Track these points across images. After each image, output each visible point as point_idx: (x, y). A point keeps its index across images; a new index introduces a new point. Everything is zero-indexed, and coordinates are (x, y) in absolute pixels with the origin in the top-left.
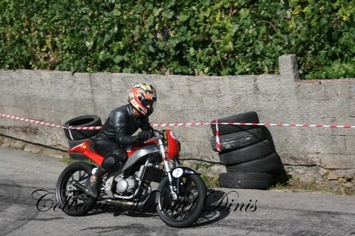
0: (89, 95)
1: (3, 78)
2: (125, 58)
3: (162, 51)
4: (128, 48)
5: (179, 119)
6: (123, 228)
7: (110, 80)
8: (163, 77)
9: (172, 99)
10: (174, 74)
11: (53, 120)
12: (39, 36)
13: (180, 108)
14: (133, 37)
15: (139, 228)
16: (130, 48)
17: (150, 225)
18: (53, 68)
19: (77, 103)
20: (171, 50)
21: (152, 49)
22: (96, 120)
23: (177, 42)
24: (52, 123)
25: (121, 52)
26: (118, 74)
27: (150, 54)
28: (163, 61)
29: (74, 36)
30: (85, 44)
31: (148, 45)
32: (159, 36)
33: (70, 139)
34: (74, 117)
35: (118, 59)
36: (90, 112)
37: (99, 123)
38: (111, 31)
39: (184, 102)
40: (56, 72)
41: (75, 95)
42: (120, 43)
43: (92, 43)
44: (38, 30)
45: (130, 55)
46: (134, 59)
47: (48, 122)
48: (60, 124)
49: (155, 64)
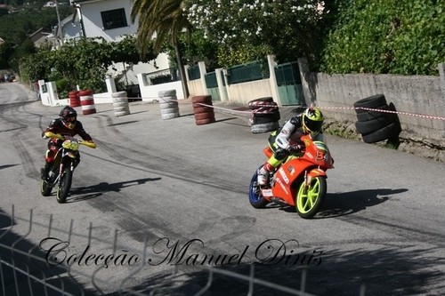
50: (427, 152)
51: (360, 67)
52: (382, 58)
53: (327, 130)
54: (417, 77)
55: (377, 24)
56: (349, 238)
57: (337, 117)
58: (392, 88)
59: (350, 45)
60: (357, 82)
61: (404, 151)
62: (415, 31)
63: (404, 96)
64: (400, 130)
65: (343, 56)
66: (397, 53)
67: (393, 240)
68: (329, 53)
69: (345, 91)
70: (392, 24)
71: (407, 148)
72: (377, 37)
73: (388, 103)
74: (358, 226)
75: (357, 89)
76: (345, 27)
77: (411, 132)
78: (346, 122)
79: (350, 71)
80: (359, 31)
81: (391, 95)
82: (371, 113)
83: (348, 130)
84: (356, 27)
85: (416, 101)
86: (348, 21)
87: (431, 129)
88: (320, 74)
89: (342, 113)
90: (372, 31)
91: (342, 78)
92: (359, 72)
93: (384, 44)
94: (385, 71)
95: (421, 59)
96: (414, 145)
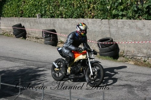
0: (108, 29)
1: (72, 22)
2: (124, 13)
3: (140, 10)
4: (125, 9)
5: (147, 39)
6: (122, 86)
7: (117, 23)
8: (140, 21)
9: (144, 31)
10: (146, 19)
11: (92, 39)
12: (88, 4)
13: (148, 34)
14: (127, 4)
15: (129, 86)
16: (126, 9)
17: (134, 85)
18: (93, 18)
19: (103, 32)
20: (144, 9)
21: (136, 9)
22: (111, 40)
23: (147, 6)
24: (92, 41)
25: (122, 10)
26: (120, 20)
27: (135, 11)
28: (141, 14)
29: (102, 4)
30: (107, 7)
31: (134, 7)
32: (139, 3)
33: (100, 47)
34: (102, 38)
35: (121, 13)
36: (108, 36)
37: (112, 41)
38: (118, 1)
39: (150, 32)
40: (94, 19)
41: (102, 29)
42: (122, 6)
43: (110, 7)
44: (87, 2)
45: (126, 12)
46: (128, 13)
47: (91, 40)
48: (95, 41)
49: (137, 15)
50: (34, 40)
51: (13, 15)
52: (20, 12)
53: (4, 34)
54: (31, 18)
55: (18, 2)
56: (11, 66)
57: (7, 31)
58: (23, 21)
59: (10, 9)
60: (13, 20)
61: (28, 40)
62: (30, 5)
63: (27, 24)
64: (26, 34)
65: (8, 12)
66: (24, 11)
67: (25, 66)
68: (4, 11)
69: (9, 23)
70: (23, 3)
71: (28, 39)
72: (18, 6)
73: (22, 26)
74: (14, 63)
75: (13, 22)
76: (8, 3)
77: (30, 34)
78: (10, 32)
79: (11, 17)
80: (13, 5)
81: (23, 24)
82: (17, 29)
83: (11, 34)
84: (12, 3)
85: (31, 25)
86: (9, 1)
87: (35, 33)
88: (1, 18)
89: (9, 29)
90: (17, 5)
91: (8, 19)
92: (13, 17)
93: (21, 8)
94: (21, 17)
95: (32, 13)
96: (30, 38)
